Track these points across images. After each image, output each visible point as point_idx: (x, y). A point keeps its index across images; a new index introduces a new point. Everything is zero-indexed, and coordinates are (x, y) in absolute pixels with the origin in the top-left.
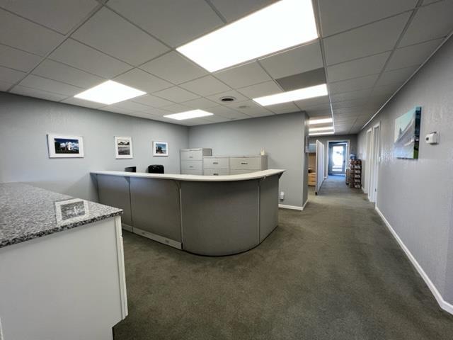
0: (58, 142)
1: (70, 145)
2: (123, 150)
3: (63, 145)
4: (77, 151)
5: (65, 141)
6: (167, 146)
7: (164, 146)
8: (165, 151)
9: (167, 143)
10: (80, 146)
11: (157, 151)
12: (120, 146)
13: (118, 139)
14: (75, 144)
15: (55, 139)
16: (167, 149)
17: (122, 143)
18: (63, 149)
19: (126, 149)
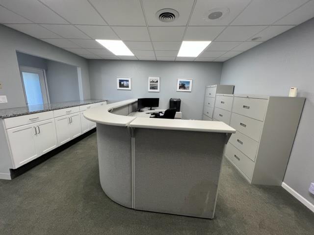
0: (120, 81)
1: (125, 83)
2: (153, 86)
5: (123, 81)
7: (188, 83)
9: (191, 81)
10: (130, 83)
12: (152, 83)
13: (151, 78)
16: (190, 85)
17: (153, 82)
18: (122, 85)
19: (155, 85)
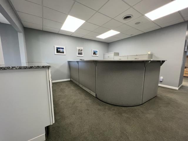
0: (57, 49)
1: (61, 50)
3: (59, 50)
4: (63, 52)
5: (60, 48)
6: (98, 52)
7: (97, 51)
8: (97, 54)
9: (98, 51)
10: (64, 50)
11: (94, 54)
13: (78, 48)
14: (63, 50)
15: (57, 48)
16: (98, 53)
17: (79, 50)
18: (59, 51)
19: (81, 52)
